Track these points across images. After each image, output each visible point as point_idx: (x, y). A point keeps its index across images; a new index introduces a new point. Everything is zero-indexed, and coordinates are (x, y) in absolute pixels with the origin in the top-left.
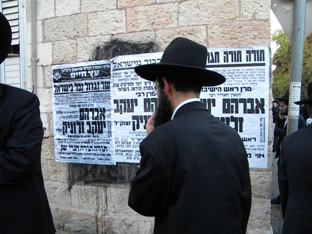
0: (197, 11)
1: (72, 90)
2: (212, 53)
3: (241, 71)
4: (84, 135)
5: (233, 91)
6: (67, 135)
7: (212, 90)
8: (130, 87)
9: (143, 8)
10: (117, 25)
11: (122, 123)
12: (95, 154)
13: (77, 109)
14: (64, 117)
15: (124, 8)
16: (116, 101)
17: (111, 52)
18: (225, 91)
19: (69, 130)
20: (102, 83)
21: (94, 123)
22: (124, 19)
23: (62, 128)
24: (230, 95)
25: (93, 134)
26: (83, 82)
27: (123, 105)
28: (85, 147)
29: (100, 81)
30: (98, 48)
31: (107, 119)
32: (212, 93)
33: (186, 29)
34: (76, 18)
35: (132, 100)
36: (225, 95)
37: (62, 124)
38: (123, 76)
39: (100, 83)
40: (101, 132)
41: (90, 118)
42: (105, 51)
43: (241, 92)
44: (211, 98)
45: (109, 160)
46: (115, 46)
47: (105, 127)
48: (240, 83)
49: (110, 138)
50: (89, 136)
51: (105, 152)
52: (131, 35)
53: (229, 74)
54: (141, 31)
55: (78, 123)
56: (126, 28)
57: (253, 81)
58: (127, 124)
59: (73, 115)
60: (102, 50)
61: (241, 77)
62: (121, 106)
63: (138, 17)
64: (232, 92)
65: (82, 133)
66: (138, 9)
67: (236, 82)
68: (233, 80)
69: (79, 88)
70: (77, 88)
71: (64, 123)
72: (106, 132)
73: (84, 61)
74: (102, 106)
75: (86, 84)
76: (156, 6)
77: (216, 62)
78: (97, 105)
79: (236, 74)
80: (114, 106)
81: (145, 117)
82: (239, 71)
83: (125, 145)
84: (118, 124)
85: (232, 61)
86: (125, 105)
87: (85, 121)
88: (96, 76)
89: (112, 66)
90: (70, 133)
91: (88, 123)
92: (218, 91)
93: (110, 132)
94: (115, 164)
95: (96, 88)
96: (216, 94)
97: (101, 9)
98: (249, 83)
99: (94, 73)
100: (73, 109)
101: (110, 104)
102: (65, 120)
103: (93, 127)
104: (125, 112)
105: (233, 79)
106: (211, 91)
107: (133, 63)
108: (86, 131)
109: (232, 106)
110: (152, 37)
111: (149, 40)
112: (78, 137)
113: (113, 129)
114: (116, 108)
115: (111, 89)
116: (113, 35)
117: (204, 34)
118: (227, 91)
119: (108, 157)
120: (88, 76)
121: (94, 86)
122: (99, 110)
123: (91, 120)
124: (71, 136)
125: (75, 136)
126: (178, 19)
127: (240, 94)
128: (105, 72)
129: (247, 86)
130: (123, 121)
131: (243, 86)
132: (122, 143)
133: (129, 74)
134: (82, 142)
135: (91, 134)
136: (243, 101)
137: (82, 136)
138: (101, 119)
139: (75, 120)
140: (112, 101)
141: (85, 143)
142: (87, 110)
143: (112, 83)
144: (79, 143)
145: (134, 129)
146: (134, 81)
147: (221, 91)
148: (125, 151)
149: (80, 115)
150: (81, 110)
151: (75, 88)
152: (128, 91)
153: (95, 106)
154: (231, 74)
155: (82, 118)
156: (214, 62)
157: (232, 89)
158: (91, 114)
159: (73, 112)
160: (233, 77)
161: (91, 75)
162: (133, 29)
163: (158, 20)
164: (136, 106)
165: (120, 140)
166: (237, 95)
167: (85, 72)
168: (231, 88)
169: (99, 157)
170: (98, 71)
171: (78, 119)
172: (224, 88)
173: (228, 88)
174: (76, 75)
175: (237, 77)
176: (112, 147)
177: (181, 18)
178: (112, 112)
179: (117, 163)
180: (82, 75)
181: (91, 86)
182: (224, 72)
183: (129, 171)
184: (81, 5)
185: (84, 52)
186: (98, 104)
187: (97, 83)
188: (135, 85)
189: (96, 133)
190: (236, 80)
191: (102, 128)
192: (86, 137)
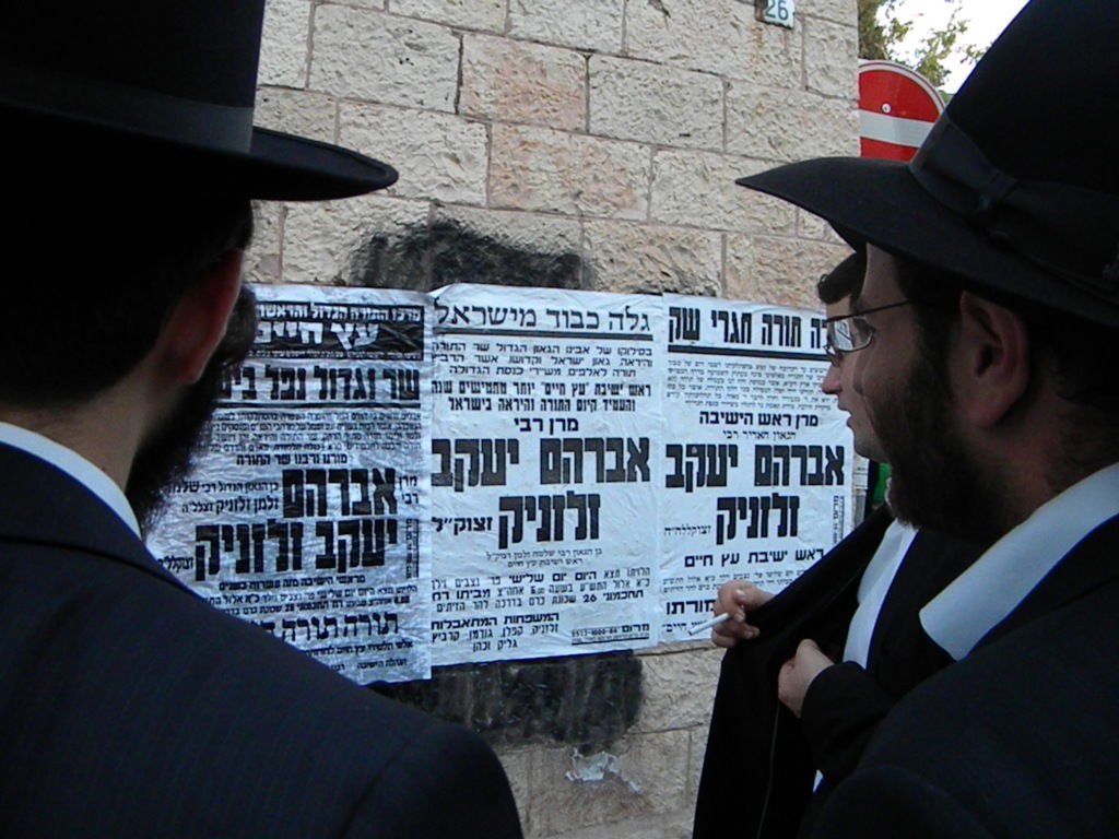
0: (699, 187)
1: (251, 394)
2: (734, 314)
3: (800, 371)
4: (300, 575)
5: (779, 424)
6: (216, 584)
7: (730, 419)
8: (495, 398)
9: (545, 136)
10: (455, 171)
11: (462, 524)
12: (346, 649)
13: (275, 472)
14: (205, 507)
15: (484, 119)
16: (440, 446)
17: (427, 264)
18: (760, 423)
19: (228, 559)
20: (387, 374)
21: (346, 528)
22: (481, 155)
23: (190, 552)
24: (771, 434)
25: (342, 570)
26: (309, 365)
27: (467, 458)
28: (303, 623)
29: (380, 365)
30: (379, 242)
31: (403, 511)
32: (731, 427)
33: (671, 233)
34: (286, 103)
35: (500, 442)
36: (761, 435)
37: (193, 537)
38: (471, 357)
39: (379, 373)
40: (376, 560)
41: (333, 507)
42: (406, 256)
43: (797, 427)
44: (729, 442)
45: (402, 662)
46: (442, 247)
47: (393, 541)
48: (796, 404)
49: (413, 581)
50: (320, 581)
51: (391, 636)
52: (505, 216)
53: (770, 378)
54: (537, 211)
55: (277, 530)
56: (489, 191)
57: (823, 400)
58: (481, 528)
59: (253, 495)
60: (394, 250)
61: (797, 387)
62: (460, 463)
63: (532, 162)
64: (777, 428)
65: (290, 570)
66: (532, 134)
67: (787, 402)
68: (780, 396)
69: (284, 386)
70: (276, 387)
71: (204, 532)
72: (398, 558)
73: (316, 282)
74: (384, 461)
75: (320, 373)
76: (591, 140)
77: (743, 342)
78: (362, 458)
79: (787, 379)
80: (433, 463)
81: (544, 499)
82: (795, 372)
83: (469, 603)
84: (444, 526)
85: (781, 344)
86: (474, 462)
87: (309, 522)
88: (362, 348)
89: (431, 316)
90: (232, 571)
91: (324, 530)
92: (746, 422)
93: (413, 560)
94: (428, 676)
95: (360, 393)
96: (740, 433)
97: (394, 96)
98: (814, 404)
99: (355, 334)
100: (252, 472)
101: (416, 453)
102: (210, 519)
103: (342, 544)
104: (472, 483)
105: (781, 391)
106: (727, 422)
107: (510, 316)
108: (309, 560)
109: (777, 465)
110: (574, 236)
111: (564, 245)
112: (269, 585)
113: (425, 549)
114: (438, 470)
115: (425, 400)
116: (437, 203)
117: (718, 256)
118: (765, 423)
119: (399, 654)
120: (331, 344)
121: (354, 383)
122: (370, 475)
123: (335, 515)
124: (235, 586)
125: (255, 585)
126: (648, 197)
127: (793, 434)
128: (400, 337)
129: (809, 412)
130: (466, 517)
131: (801, 413)
132: (460, 595)
133: (494, 351)
134: (290, 607)
135: (333, 573)
136: (799, 451)
137: (291, 583)
138: (380, 510)
139: (262, 517)
140: (426, 445)
141: (303, 607)
142: (317, 476)
143: (426, 376)
144: (278, 609)
145: (503, 544)
146: (509, 379)
147: (751, 423)
148: (466, 623)
149: (287, 497)
150: (292, 478)
151: (264, 387)
152: (489, 412)
153: (354, 461)
154: (776, 379)
155: (294, 507)
156: (738, 342)
157: (777, 419)
158: (333, 491)
159: (251, 485)
160: (780, 387)
161: (344, 340)
162: (511, 200)
163: (594, 188)
164: (512, 462)
165: (451, 583)
166: (787, 436)
167: (318, 328)
168: (775, 416)
169: (363, 657)
170: (374, 330)
171: (278, 514)
172: (760, 415)
173: (769, 416)
174: (273, 334)
175: (788, 387)
176: (421, 614)
177: (656, 196)
178: (425, 484)
179: (435, 669)
180: (305, 338)
181: (341, 382)
182: (759, 371)
183: (477, 693)
184: (310, 59)
185: (316, 245)
186: (366, 453)
187: (364, 372)
188: (512, 392)
189: (354, 564)
190: (786, 394)
191: (380, 544)
192: (307, 582)
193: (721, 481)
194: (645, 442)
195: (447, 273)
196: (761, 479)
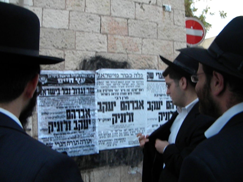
0: (152, 46)
1: (59, 93)
2: (161, 74)
6: (53, 134)
8: (110, 93)
9: (119, 37)
10: (100, 45)
11: (104, 120)
12: (81, 147)
13: (65, 110)
14: (50, 118)
15: (107, 34)
16: (99, 103)
18: (167, 96)
19: (55, 129)
20: (87, 89)
21: (79, 121)
22: (106, 42)
23: (47, 127)
25: (79, 129)
26: (71, 87)
27: (105, 106)
28: (71, 142)
29: (86, 86)
30: (85, 61)
31: (92, 117)
33: (147, 56)
34: (65, 33)
35: (112, 103)
36: (167, 99)
37: (48, 124)
38: (105, 84)
40: (86, 128)
41: (77, 117)
44: (160, 101)
45: (93, 149)
46: (98, 61)
47: (90, 123)
49: (94, 132)
50: (75, 133)
51: (90, 144)
52: (111, 54)
54: (118, 53)
55: (65, 122)
56: (108, 49)
58: (108, 120)
59: (60, 115)
62: (103, 107)
63: (117, 42)
65: (68, 130)
66: (116, 37)
69: (66, 92)
70: (64, 92)
71: (50, 123)
72: (91, 128)
73: (72, 70)
74: (87, 107)
75: (73, 89)
76: (129, 37)
78: (83, 107)
80: (98, 107)
81: (122, 114)
83: (106, 136)
84: (101, 121)
86: (107, 106)
87: (72, 120)
88: (82, 83)
89: (96, 76)
90: (56, 131)
91: (75, 122)
92: (164, 96)
93: (94, 128)
95: (82, 92)
96: (163, 98)
97: (87, 30)
99: (80, 80)
100: (60, 110)
101: (94, 105)
102: (51, 120)
103: (79, 125)
104: (106, 110)
106: (160, 96)
107: (113, 75)
108: (72, 128)
109: (171, 105)
110: (126, 58)
111: (124, 60)
112: (64, 134)
113: (97, 125)
115: (96, 94)
116: (97, 52)
117: (157, 61)
120: (76, 83)
121: (81, 91)
122: (85, 110)
123: (78, 119)
124: (57, 134)
125: (61, 134)
126: (142, 49)
128: (90, 81)
130: (105, 118)
132: (104, 135)
133: (110, 83)
134: (69, 139)
135: (77, 131)
137: (68, 133)
138: (87, 117)
139: (62, 120)
140: (96, 103)
141: (71, 138)
142: (74, 111)
143: (96, 89)
144: (66, 139)
145: (113, 123)
146: (113, 89)
148: (106, 141)
149: (67, 115)
150: (68, 111)
151: (62, 92)
152: (109, 96)
153: (81, 107)
155: (69, 117)
156: (162, 79)
158: (77, 114)
159: (60, 113)
161: (78, 82)
162: (112, 50)
163: (130, 48)
164: (115, 106)
165: (102, 132)
167: (73, 79)
169: (84, 148)
170: (85, 79)
171: (65, 119)
174: (63, 81)
176: (96, 139)
177: (143, 49)
178: (96, 111)
180: (70, 82)
181: (78, 91)
183: (109, 155)
184: (69, 23)
185: (72, 62)
186: (84, 105)
187: (83, 88)
188: (114, 91)
189: (82, 128)
191: (87, 124)
192: (72, 133)
193: (159, 108)
194: (143, 101)
195: (99, 66)
196: (168, 108)
